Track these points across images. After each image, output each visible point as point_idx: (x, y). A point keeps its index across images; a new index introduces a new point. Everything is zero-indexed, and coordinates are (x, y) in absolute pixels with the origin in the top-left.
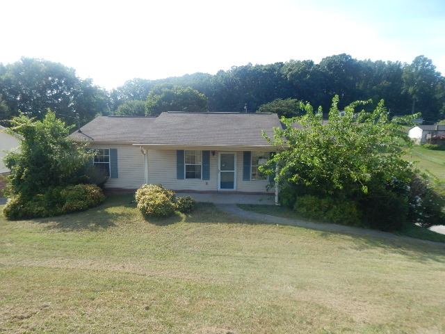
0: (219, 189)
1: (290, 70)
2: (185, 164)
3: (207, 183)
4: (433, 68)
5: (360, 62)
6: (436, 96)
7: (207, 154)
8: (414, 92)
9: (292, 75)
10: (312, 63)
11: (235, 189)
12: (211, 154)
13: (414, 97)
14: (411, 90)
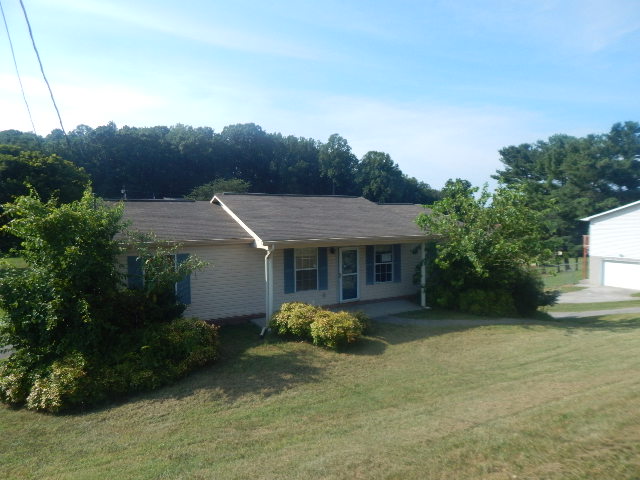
0: (341, 300)
1: (182, 139)
2: (296, 270)
3: (324, 295)
4: (349, 149)
5: (271, 136)
6: (356, 180)
7: (324, 252)
8: (333, 176)
9: (186, 146)
10: (211, 131)
11: (358, 297)
12: (328, 252)
13: (334, 181)
14: (330, 173)
